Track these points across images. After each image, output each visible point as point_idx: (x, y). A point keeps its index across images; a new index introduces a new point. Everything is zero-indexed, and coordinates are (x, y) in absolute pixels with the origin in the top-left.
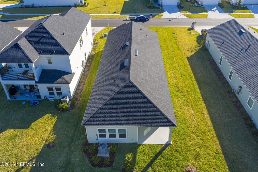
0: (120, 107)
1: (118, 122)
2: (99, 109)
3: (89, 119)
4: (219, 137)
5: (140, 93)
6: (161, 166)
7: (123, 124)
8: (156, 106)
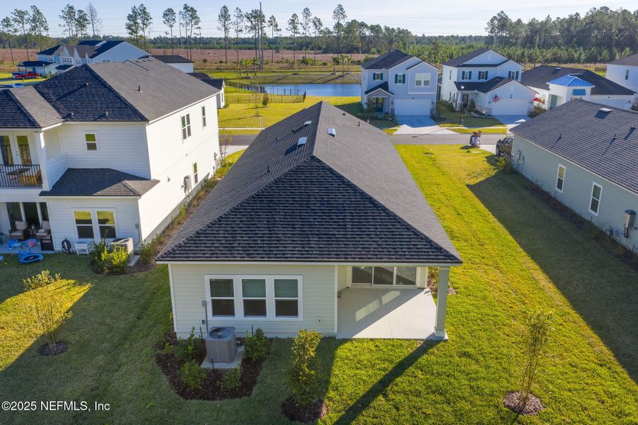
0: (282, 214)
1: (272, 251)
2: (217, 220)
3: (183, 243)
4: (597, 327)
5: (344, 182)
6: (418, 394)
7: (289, 256)
8: (393, 213)
